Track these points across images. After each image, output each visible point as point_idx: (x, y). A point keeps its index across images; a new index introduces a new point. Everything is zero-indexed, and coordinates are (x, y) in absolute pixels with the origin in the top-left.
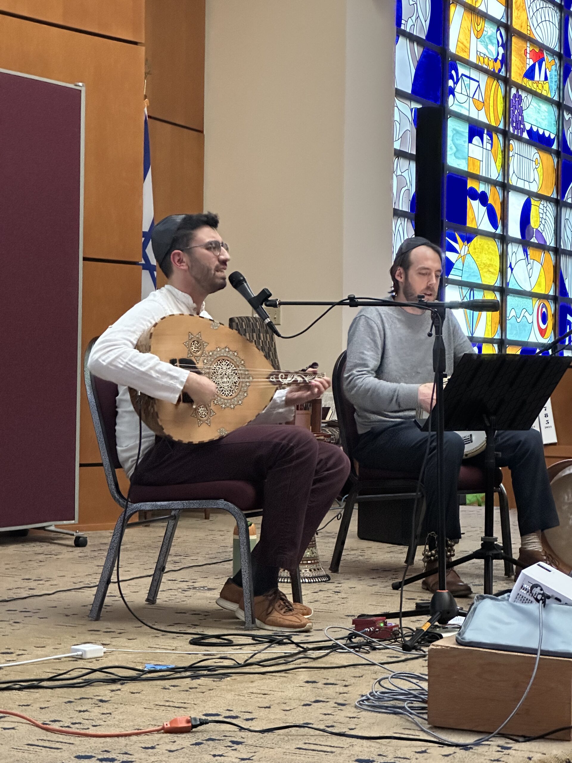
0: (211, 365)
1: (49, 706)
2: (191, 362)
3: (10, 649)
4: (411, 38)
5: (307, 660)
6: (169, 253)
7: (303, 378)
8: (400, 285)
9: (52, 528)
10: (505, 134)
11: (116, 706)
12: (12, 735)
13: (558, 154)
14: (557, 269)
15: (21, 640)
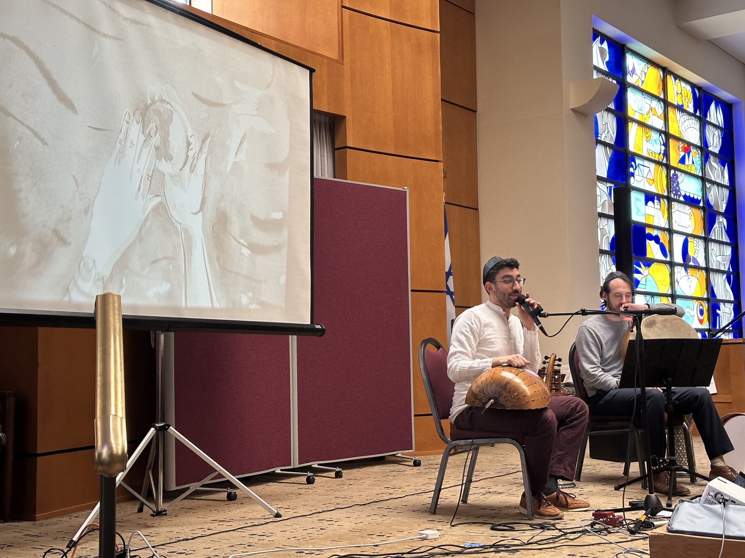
3: (382, 533)
4: (605, 144)
5: (567, 540)
9: (399, 455)
10: (670, 200)
13: (703, 208)
14: (708, 280)
15: (388, 527)
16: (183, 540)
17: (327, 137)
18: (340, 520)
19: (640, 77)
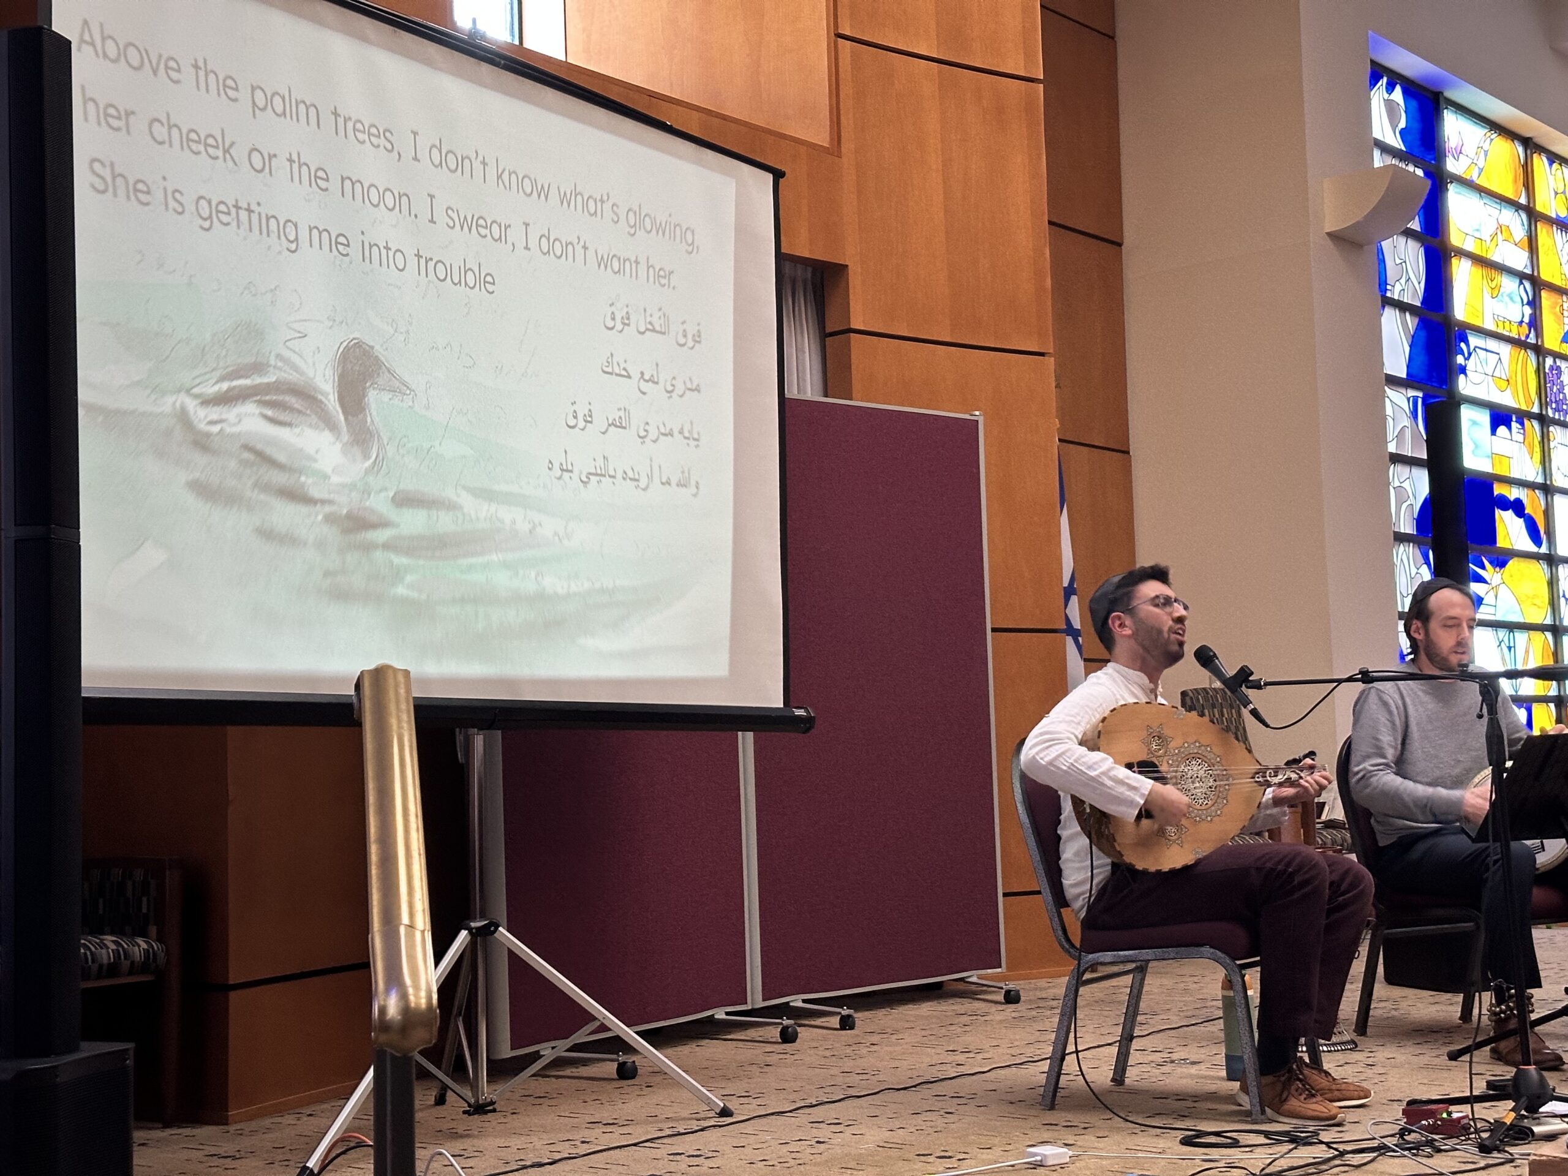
0: (1177, 767)
2: (1154, 765)
3: (947, 1151)
4: (1402, 307)
5: (1346, 1168)
6: (1106, 618)
7: (1298, 774)
8: (1420, 644)
9: (974, 979)
15: (959, 1137)
16: (532, 1166)
17: (809, 310)
18: (855, 1123)
19: (1475, 161)
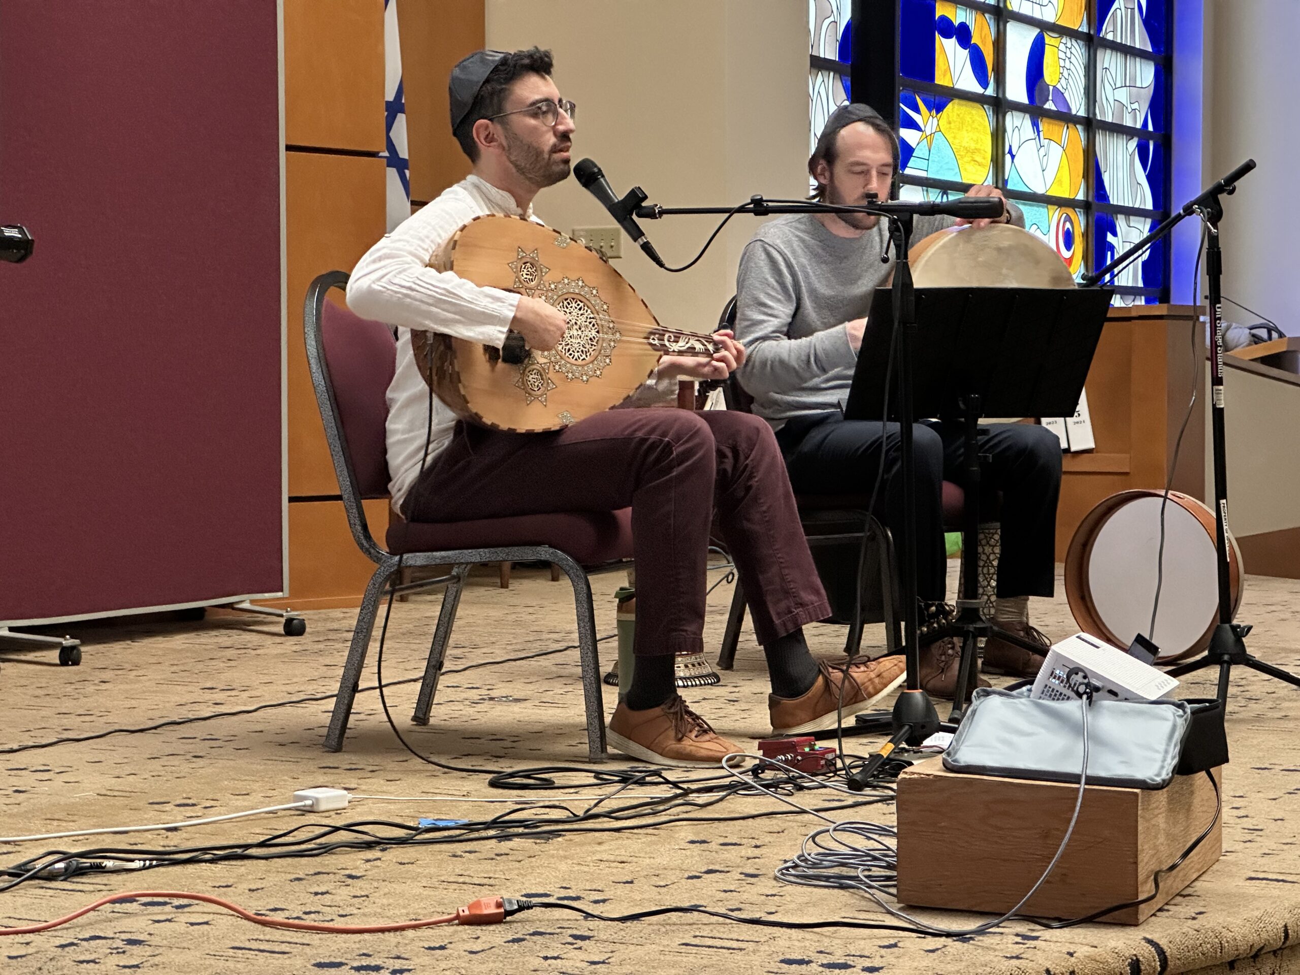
1: (263, 886)
5: (689, 808)
8: (825, 189)
9: (246, 605)
11: (376, 884)
12: (206, 933)
14: (1090, 154)
15: (208, 783)
18: (69, 769)
